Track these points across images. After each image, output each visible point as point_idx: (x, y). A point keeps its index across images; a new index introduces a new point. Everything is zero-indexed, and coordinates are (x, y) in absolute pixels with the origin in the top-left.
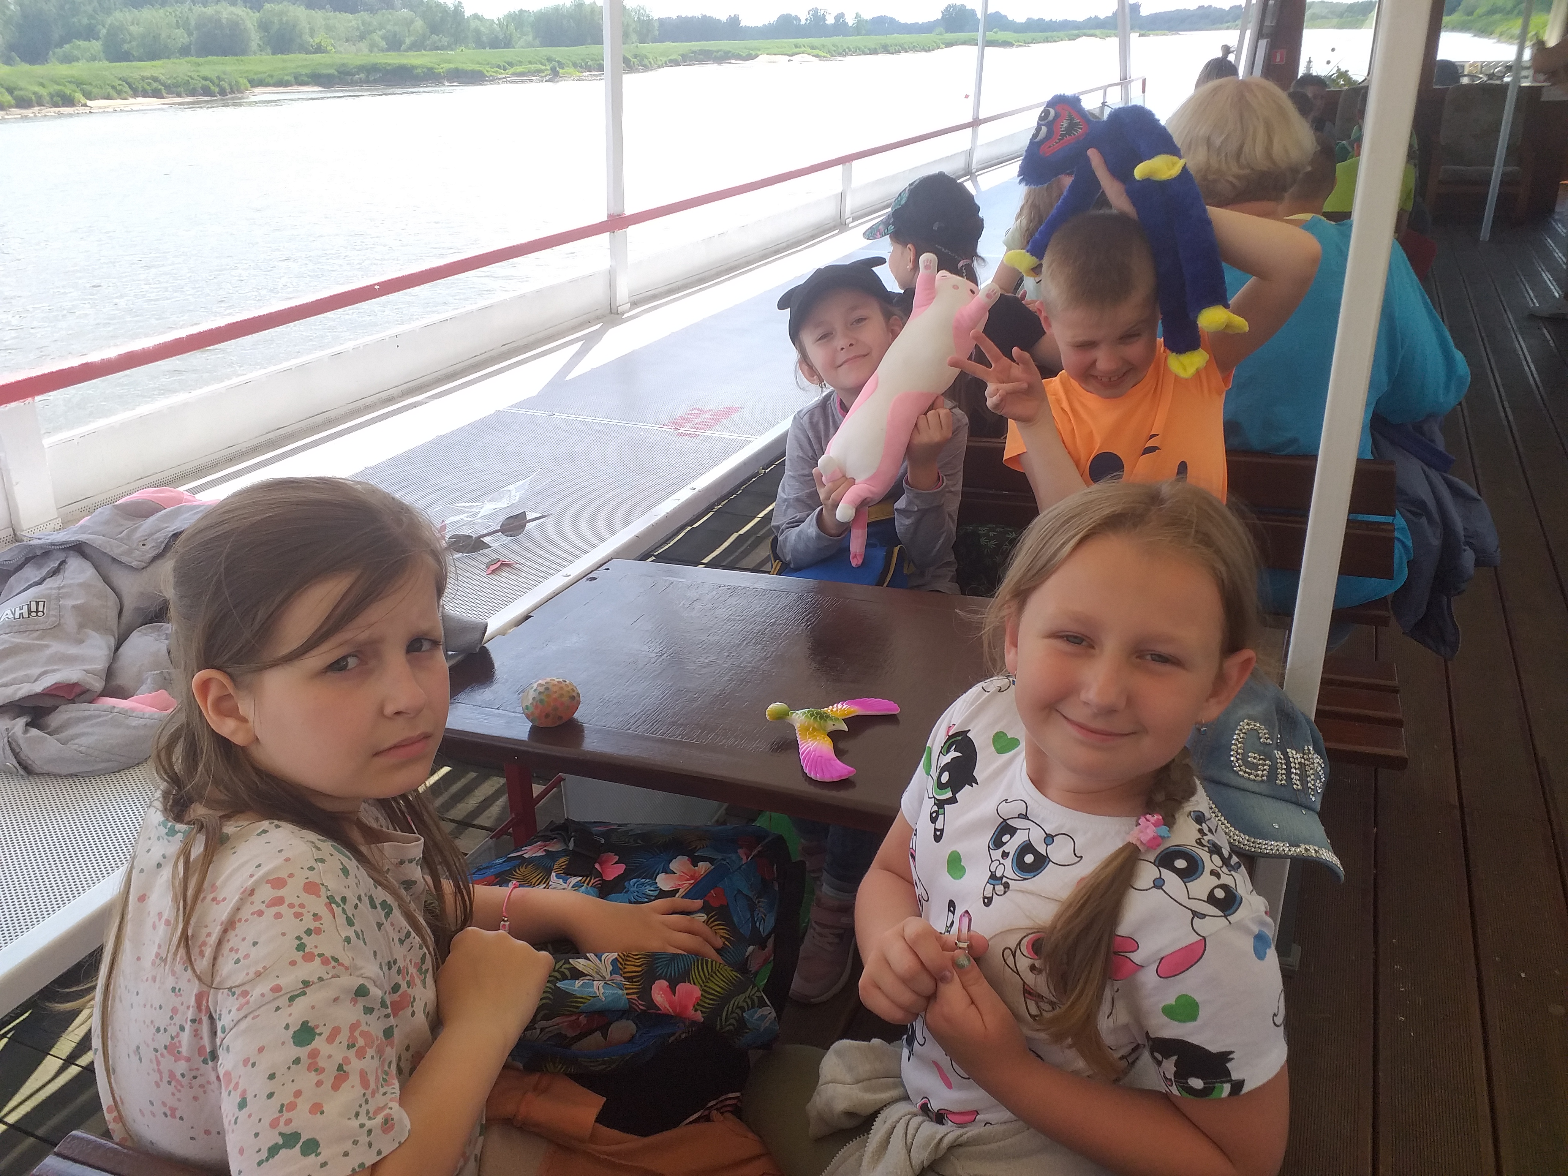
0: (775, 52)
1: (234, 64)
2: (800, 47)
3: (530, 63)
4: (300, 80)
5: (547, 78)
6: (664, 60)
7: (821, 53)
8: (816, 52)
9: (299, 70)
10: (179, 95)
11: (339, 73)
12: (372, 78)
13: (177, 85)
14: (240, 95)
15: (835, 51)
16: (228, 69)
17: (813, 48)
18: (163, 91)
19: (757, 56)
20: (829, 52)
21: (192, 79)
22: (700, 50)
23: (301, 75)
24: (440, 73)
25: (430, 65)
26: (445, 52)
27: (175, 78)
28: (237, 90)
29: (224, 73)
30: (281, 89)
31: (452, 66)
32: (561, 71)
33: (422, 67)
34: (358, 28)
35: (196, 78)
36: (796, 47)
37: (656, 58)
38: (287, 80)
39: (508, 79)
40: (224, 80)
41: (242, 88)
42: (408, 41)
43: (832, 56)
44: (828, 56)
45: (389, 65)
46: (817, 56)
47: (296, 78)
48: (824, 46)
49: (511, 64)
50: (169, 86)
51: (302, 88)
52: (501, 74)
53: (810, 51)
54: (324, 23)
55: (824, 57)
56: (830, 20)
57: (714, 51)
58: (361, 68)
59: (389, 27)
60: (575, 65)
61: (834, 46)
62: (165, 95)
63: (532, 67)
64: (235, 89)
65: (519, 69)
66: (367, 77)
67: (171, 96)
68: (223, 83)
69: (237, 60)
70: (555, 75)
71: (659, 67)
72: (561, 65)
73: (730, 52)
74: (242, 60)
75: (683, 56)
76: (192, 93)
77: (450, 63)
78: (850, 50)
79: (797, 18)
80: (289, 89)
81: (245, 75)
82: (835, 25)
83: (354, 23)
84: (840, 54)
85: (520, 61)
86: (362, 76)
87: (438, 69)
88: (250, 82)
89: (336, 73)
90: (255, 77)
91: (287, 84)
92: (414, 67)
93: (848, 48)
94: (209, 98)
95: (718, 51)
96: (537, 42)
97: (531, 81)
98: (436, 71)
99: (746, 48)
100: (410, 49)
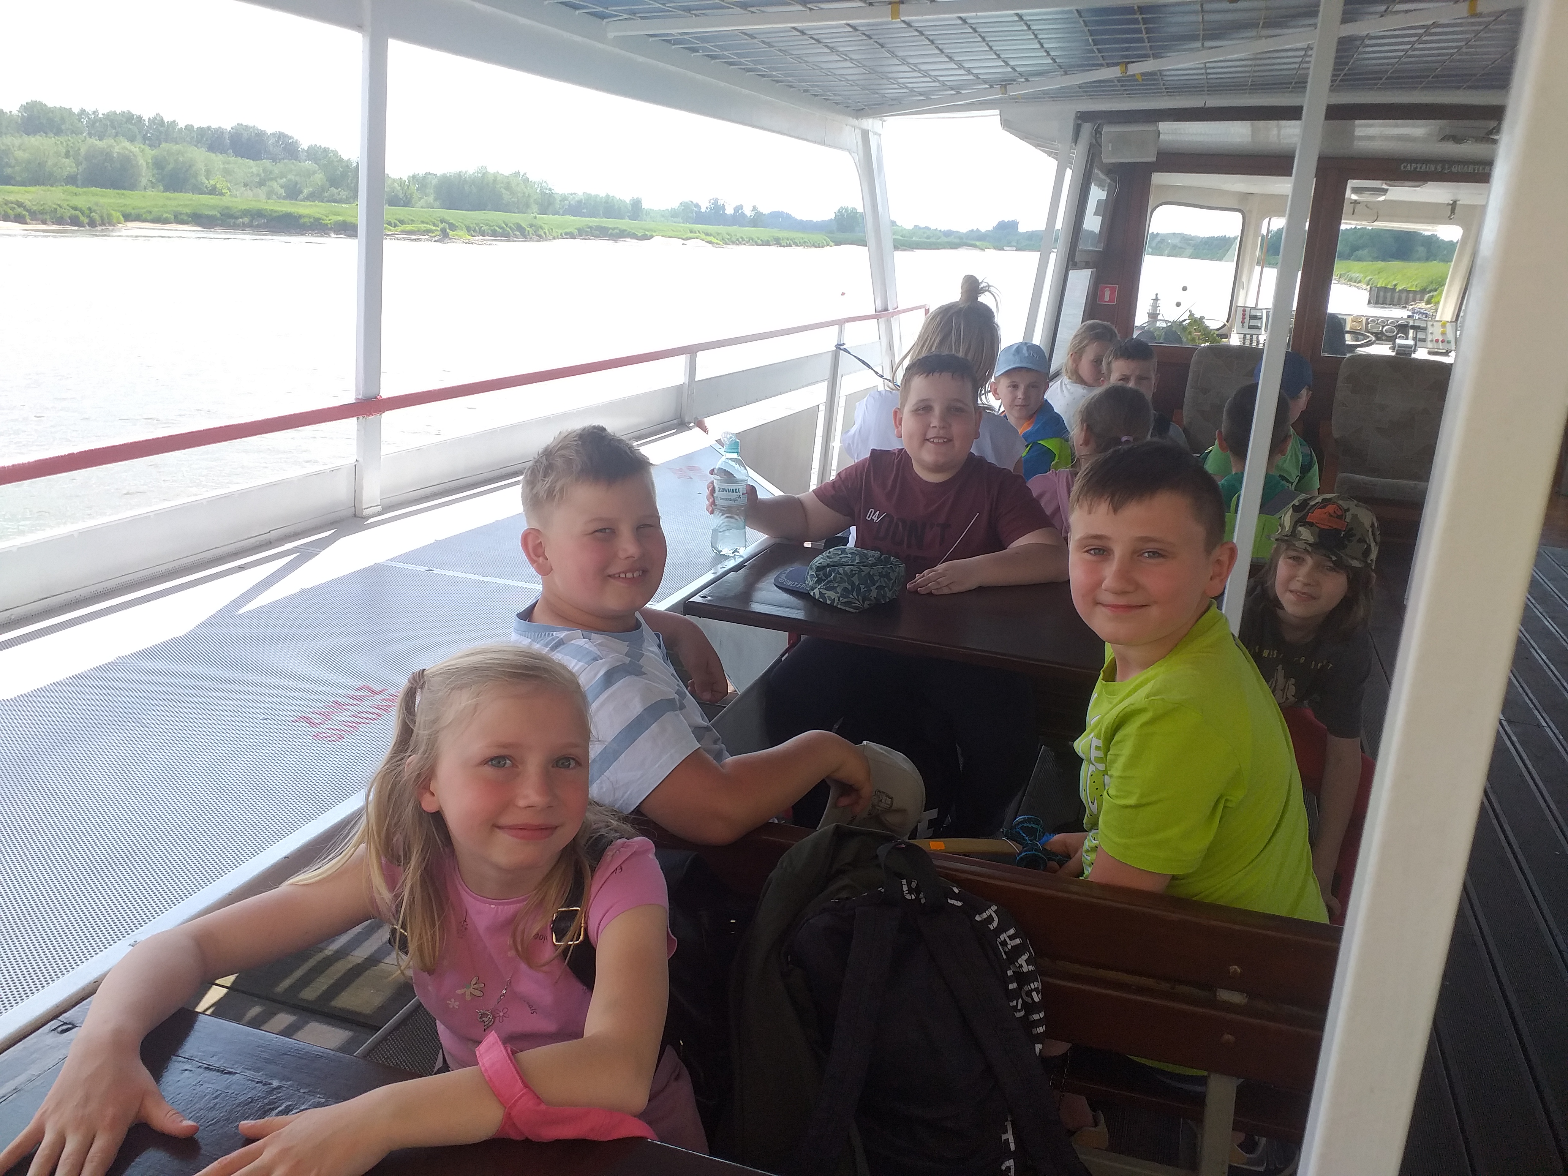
0: (670, 235)
1: (115, 197)
2: (695, 233)
3: (422, 222)
4: (179, 219)
5: (436, 239)
6: (560, 232)
7: (714, 240)
8: (709, 238)
9: (180, 209)
10: (44, 222)
11: (222, 215)
12: (255, 223)
13: (42, 212)
14: (111, 228)
15: (728, 239)
16: (102, 201)
17: (707, 234)
18: (27, 217)
19: (652, 237)
20: (723, 239)
21: (61, 207)
22: (596, 226)
23: (181, 214)
24: (327, 225)
25: (317, 216)
26: (340, 205)
27: (42, 205)
28: (108, 223)
29: (97, 204)
30: (159, 226)
31: (341, 218)
32: (451, 233)
33: (309, 216)
34: (258, 175)
35: (65, 206)
36: (691, 232)
37: (552, 229)
38: (167, 217)
39: (397, 236)
40: (95, 211)
41: (115, 221)
42: (306, 191)
43: (726, 244)
44: (721, 243)
45: (276, 212)
46: (710, 242)
47: (175, 217)
48: (718, 234)
49: (402, 222)
50: (34, 212)
51: (181, 226)
52: (390, 230)
53: (703, 236)
54: (222, 166)
55: (717, 244)
56: (729, 211)
57: (610, 228)
58: (246, 213)
59: (289, 177)
60: (468, 229)
61: (728, 234)
62: (28, 221)
63: (423, 227)
64: (106, 221)
65: (409, 227)
66: (251, 221)
67: (34, 222)
68: (93, 214)
69: (118, 194)
70: (444, 236)
71: (554, 238)
72: (453, 227)
73: (625, 230)
74: (123, 194)
75: (579, 230)
76: (60, 221)
77: (339, 215)
78: (743, 240)
79: (697, 206)
80: (168, 226)
81: (122, 209)
82: (734, 216)
83: (254, 170)
84: (733, 243)
85: (412, 220)
86: (246, 220)
87: (326, 220)
88: (124, 216)
89: (219, 215)
90: (133, 212)
91: (166, 221)
92: (301, 216)
93: (742, 238)
94: (76, 228)
95: (614, 229)
96: (437, 203)
97: (420, 240)
98: (323, 222)
99: (641, 229)
100: (307, 199)
